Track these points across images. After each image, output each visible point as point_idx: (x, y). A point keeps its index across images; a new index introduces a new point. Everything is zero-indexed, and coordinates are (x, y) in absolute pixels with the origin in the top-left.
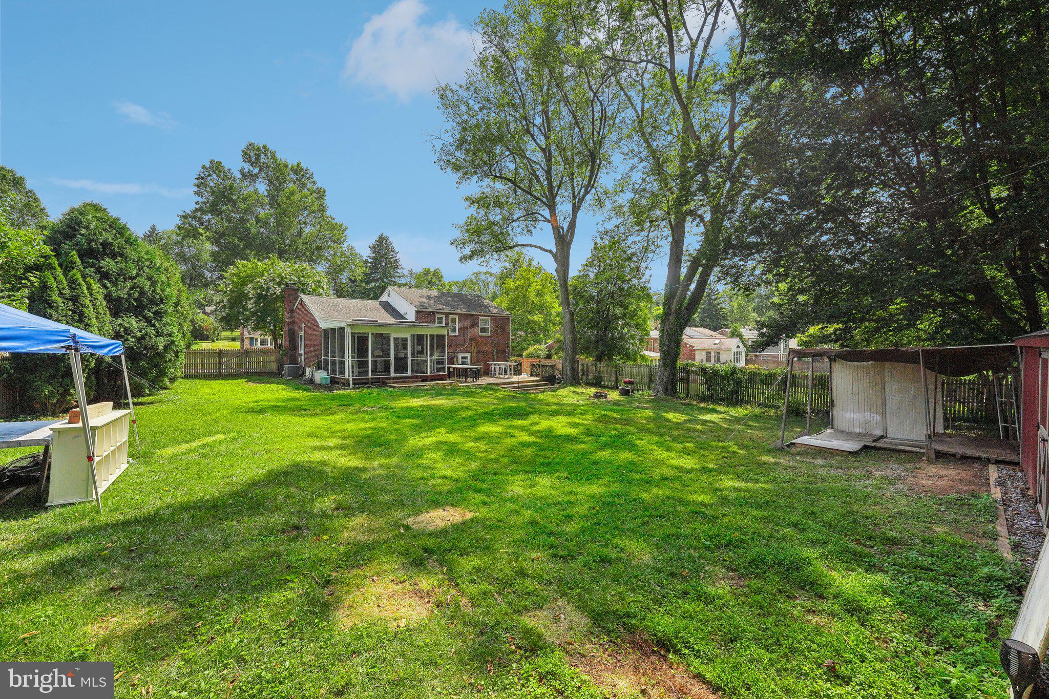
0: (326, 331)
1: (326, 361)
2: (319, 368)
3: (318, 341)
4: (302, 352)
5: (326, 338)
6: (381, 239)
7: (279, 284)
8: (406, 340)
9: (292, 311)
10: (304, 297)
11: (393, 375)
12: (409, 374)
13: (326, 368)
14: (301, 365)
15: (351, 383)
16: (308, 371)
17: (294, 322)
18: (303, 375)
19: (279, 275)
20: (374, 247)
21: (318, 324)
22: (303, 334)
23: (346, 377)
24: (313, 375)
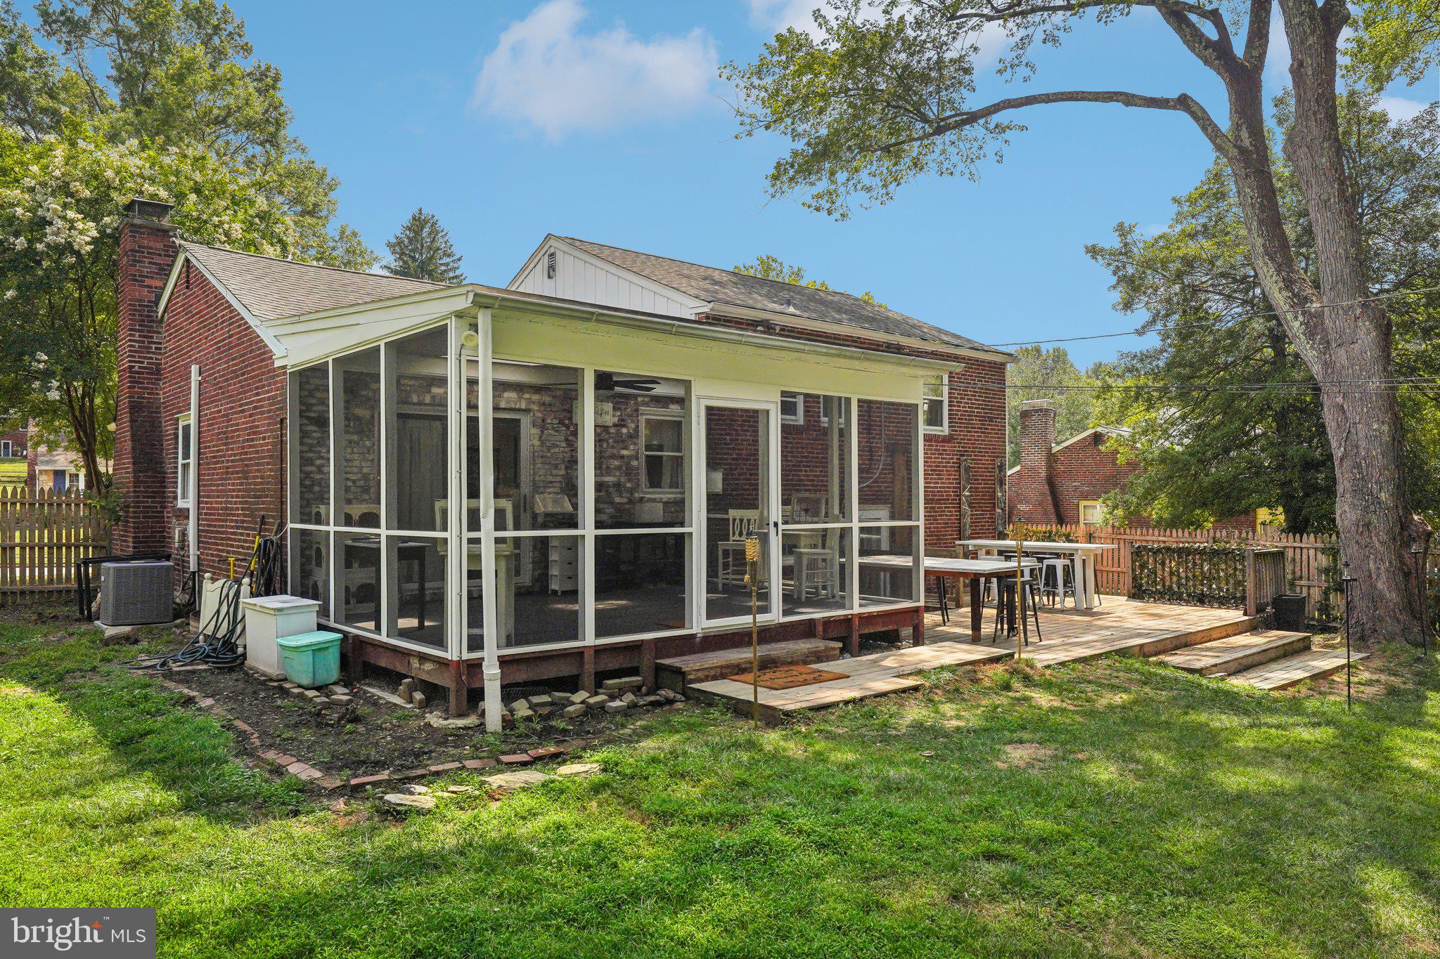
0: (310, 378)
1: (311, 549)
2: (268, 587)
3: (265, 442)
4: (188, 502)
5: (313, 420)
6: (419, 223)
7: (92, 210)
8: (751, 420)
9: (146, 321)
10: (199, 254)
11: (699, 622)
12: (775, 615)
13: (308, 589)
14: (183, 562)
15: (493, 690)
16: (211, 593)
17: (157, 371)
18: (191, 609)
19: (93, 176)
20: (400, 243)
21: (264, 354)
22: (191, 418)
23: (455, 649)
24: (236, 621)
